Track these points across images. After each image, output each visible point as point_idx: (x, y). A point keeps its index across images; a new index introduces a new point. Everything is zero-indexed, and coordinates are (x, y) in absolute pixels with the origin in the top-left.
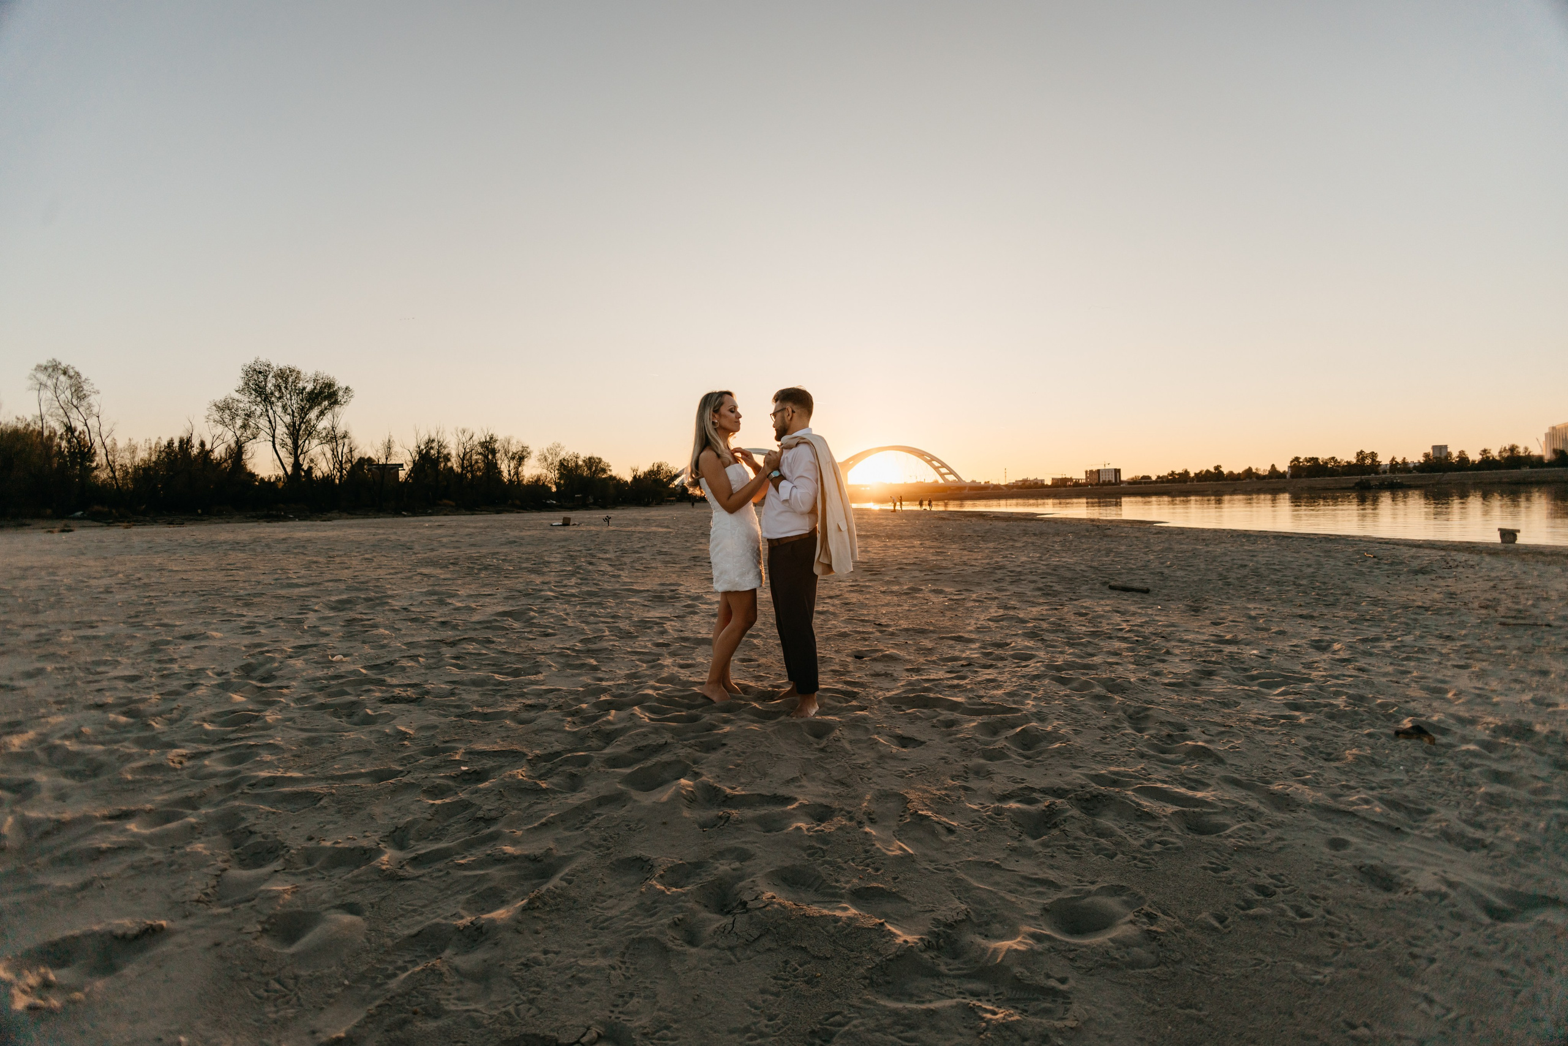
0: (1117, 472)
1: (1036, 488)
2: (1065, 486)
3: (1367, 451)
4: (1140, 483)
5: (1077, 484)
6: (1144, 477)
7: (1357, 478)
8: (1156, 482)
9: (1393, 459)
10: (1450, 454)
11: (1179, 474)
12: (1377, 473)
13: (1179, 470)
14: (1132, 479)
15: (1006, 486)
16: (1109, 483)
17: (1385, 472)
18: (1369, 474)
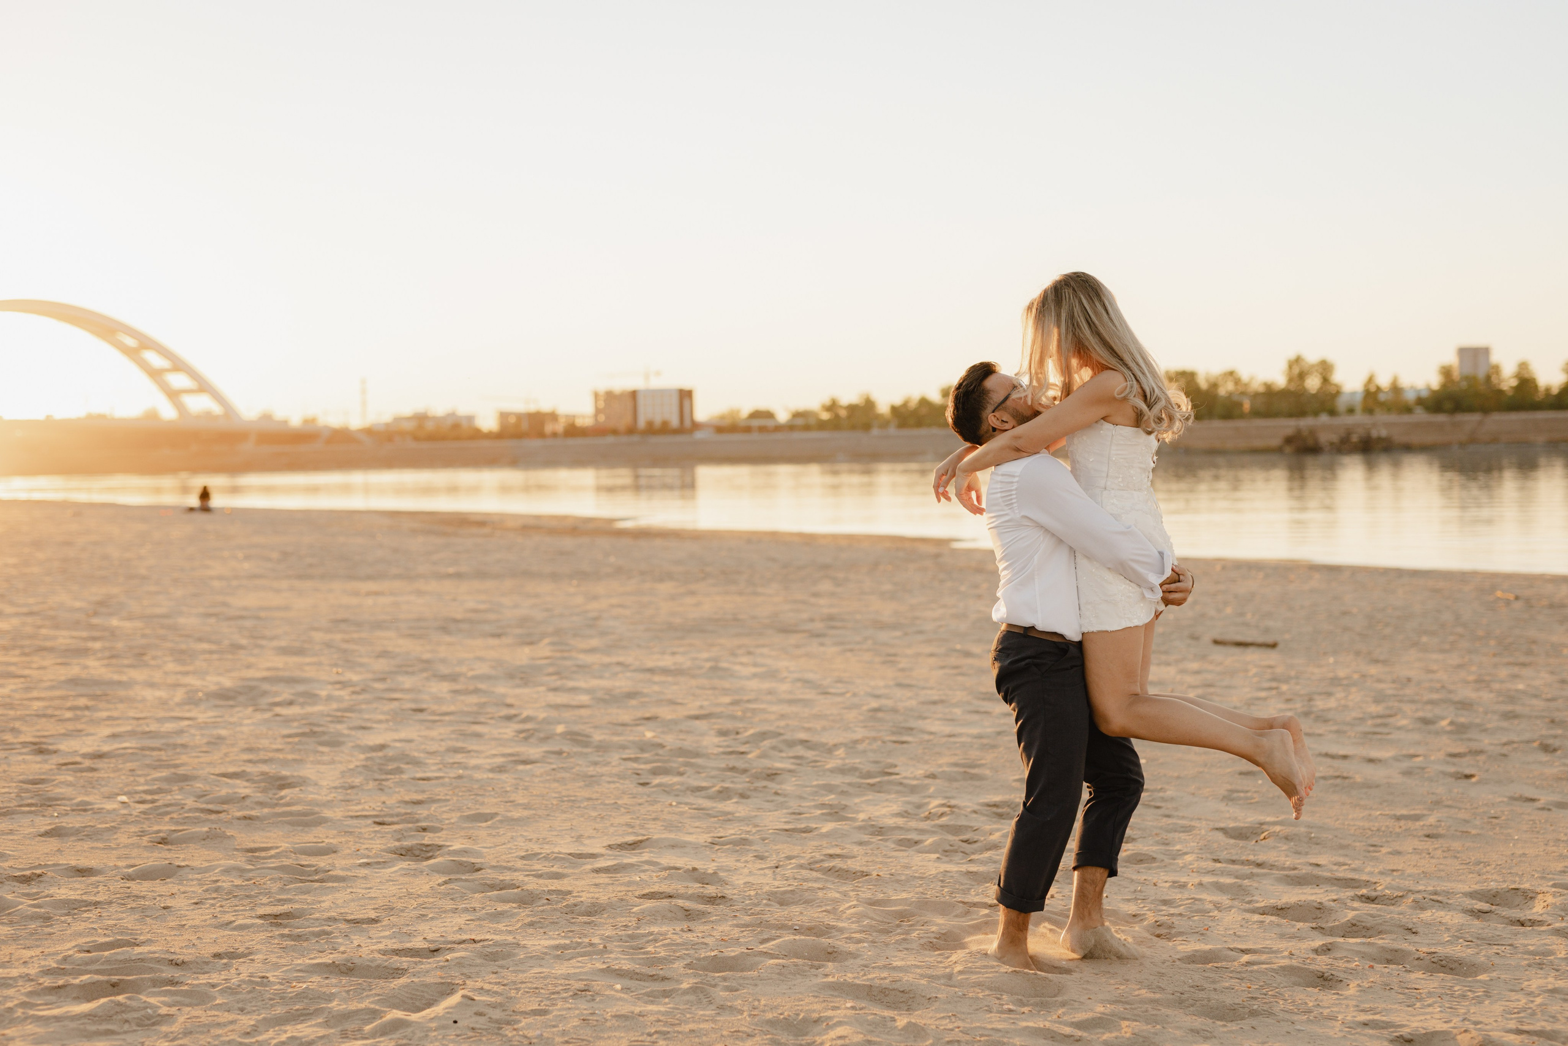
0: (685, 396)
1: (458, 438)
2: (542, 435)
3: (1312, 357)
4: (748, 430)
5: (573, 431)
6: (756, 415)
7: (1288, 426)
8: (790, 427)
9: (1370, 380)
10: (1496, 369)
11: (852, 409)
12: (1332, 412)
13: (849, 397)
14: (722, 417)
15: (369, 432)
16: (664, 429)
17: (1351, 411)
18: (1316, 414)
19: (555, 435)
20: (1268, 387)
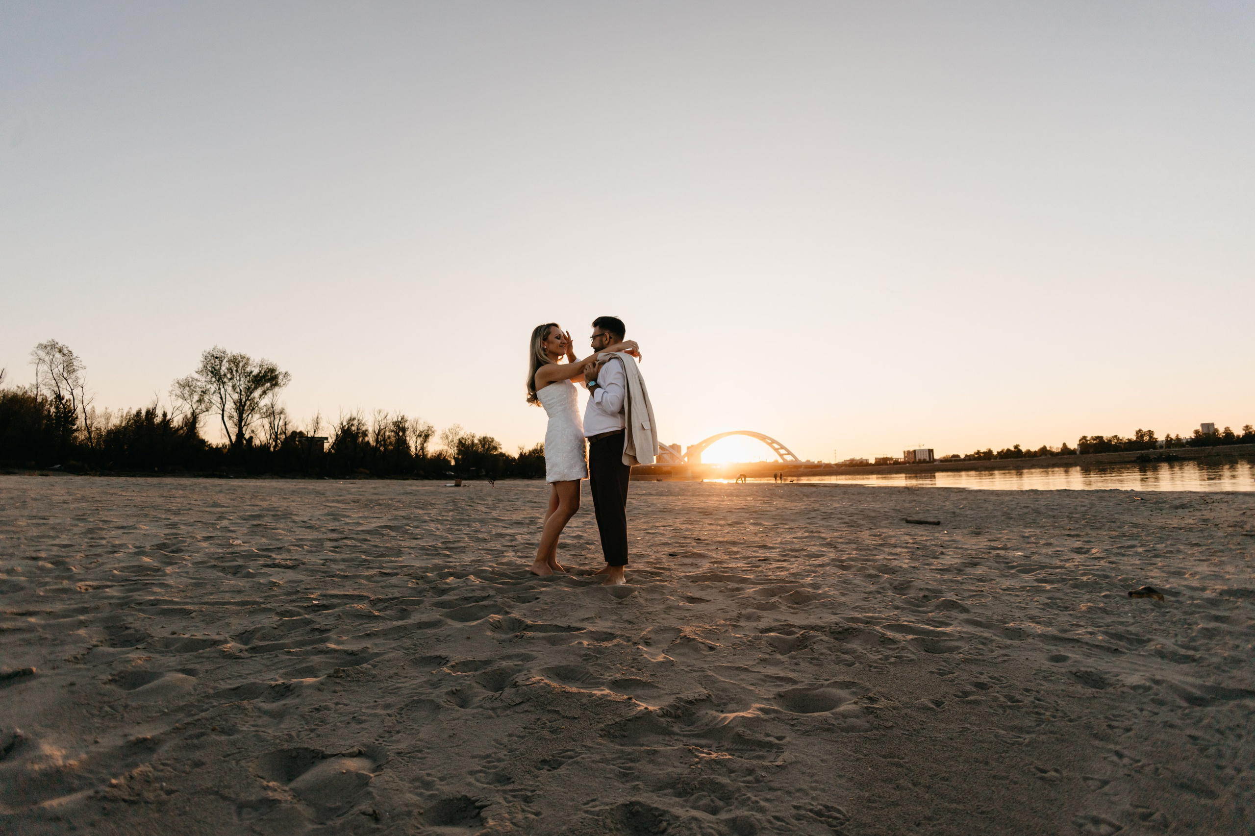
0: (931, 451)
1: (861, 466)
2: (887, 464)
3: (1145, 430)
4: (951, 461)
5: (896, 463)
6: (954, 456)
7: (1139, 453)
8: (964, 460)
9: (1168, 436)
10: (1216, 431)
11: (984, 453)
12: (1155, 448)
13: (983, 449)
14: (944, 458)
15: (836, 465)
16: (924, 461)
17: (1161, 447)
18: (1148, 449)
19: (890, 464)
20: (1130, 440)
